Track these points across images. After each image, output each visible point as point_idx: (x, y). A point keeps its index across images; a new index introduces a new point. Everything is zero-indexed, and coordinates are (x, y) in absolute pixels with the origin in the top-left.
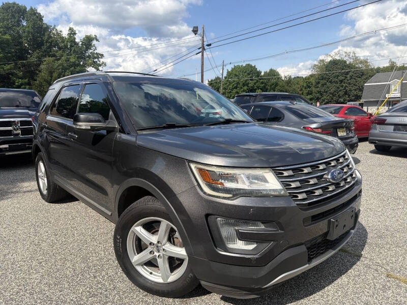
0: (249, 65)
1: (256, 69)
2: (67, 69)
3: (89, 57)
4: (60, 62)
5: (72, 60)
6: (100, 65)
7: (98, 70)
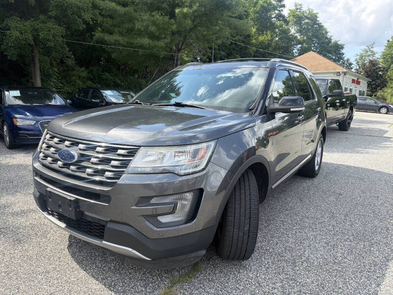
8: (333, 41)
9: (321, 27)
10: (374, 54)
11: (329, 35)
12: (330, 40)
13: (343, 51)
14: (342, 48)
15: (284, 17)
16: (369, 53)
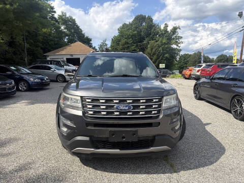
2: (160, 46)
3: (174, 39)
4: (157, 43)
5: (164, 41)
6: (179, 43)
7: (177, 46)
8: (85, 36)
9: (78, 27)
10: (106, 45)
11: (83, 32)
12: (84, 35)
13: (92, 42)
14: (91, 40)
15: (55, 18)
16: (105, 44)
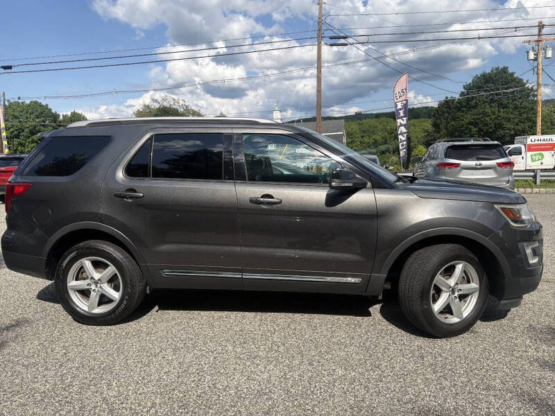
0: (36, 102)
1: (51, 110)
